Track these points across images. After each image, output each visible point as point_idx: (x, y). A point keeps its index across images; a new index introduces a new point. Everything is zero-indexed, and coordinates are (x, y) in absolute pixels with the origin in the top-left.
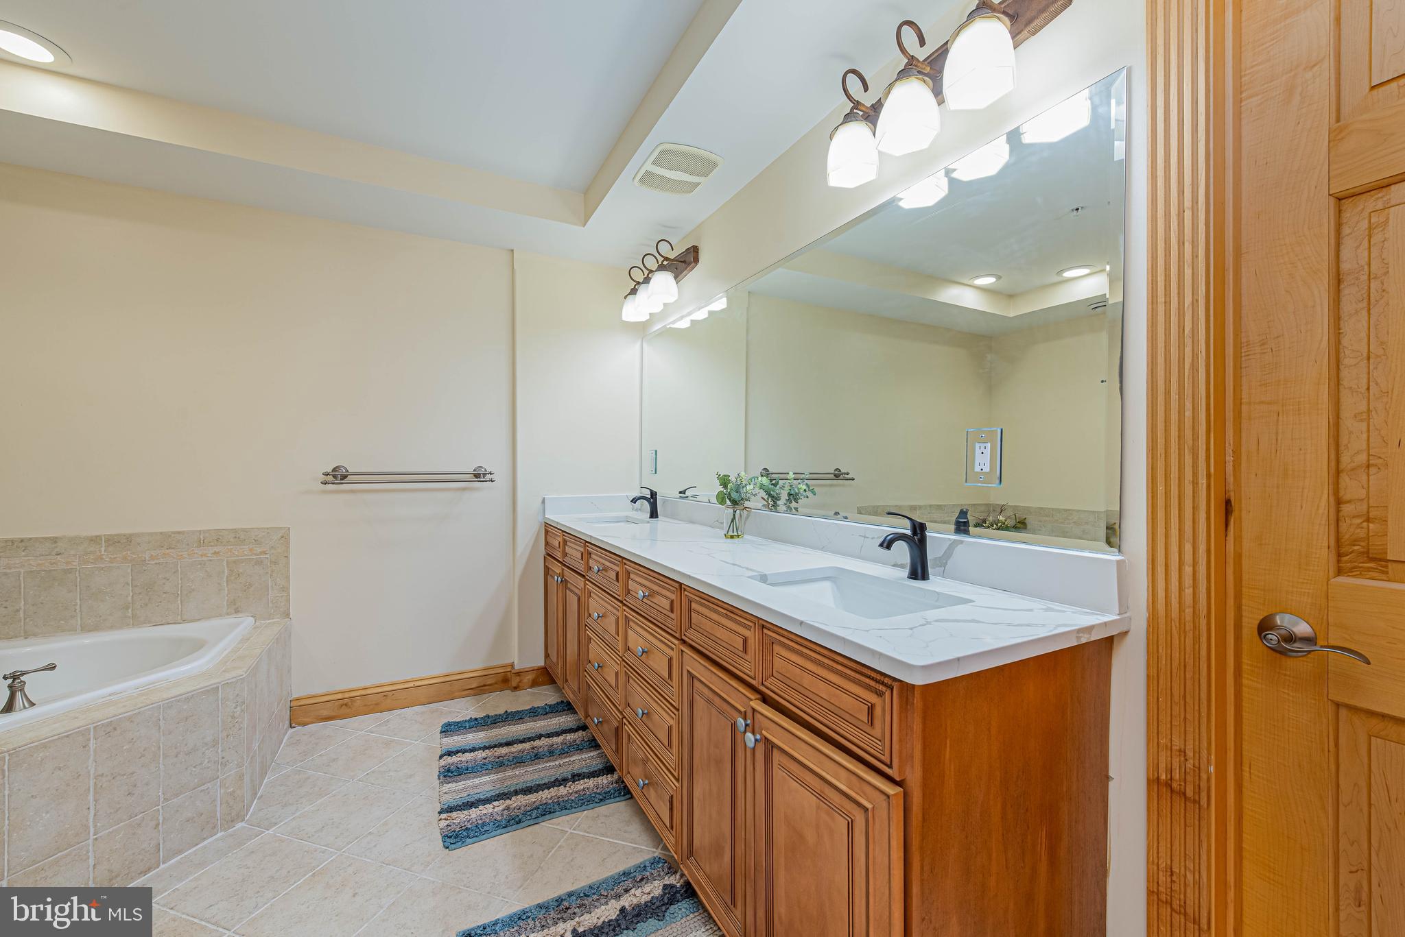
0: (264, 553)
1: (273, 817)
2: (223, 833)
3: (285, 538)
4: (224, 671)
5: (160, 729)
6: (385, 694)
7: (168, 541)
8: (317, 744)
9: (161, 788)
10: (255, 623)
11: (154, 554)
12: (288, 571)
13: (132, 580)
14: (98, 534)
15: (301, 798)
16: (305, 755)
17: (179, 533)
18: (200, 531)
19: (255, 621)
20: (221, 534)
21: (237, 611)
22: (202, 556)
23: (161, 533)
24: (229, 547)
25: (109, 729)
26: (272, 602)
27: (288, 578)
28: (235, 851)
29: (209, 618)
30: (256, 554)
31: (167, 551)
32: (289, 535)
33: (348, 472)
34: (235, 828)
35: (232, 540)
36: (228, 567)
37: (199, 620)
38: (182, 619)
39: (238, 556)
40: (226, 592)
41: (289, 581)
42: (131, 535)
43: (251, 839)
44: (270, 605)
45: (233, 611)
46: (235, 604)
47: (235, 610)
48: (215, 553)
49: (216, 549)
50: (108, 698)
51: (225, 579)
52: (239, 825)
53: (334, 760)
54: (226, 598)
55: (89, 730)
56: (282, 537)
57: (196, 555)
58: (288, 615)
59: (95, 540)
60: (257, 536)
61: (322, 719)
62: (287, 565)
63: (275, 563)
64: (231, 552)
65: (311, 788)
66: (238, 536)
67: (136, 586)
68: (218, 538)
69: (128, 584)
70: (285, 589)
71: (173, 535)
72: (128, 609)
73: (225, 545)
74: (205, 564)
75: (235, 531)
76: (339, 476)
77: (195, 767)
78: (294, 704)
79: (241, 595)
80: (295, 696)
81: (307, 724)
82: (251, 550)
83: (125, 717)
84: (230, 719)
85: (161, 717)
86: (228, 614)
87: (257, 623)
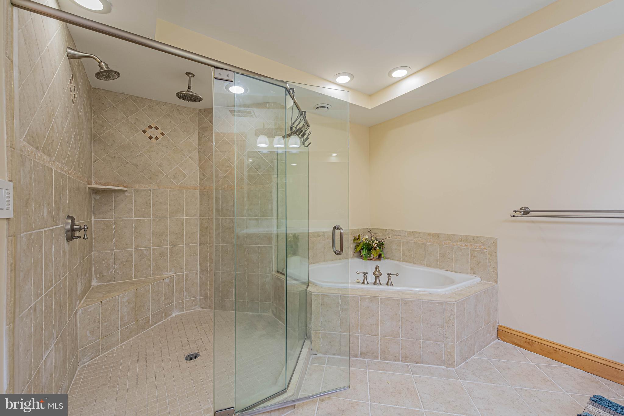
0: (485, 249)
1: (466, 375)
2: (445, 367)
3: (495, 243)
4: (449, 297)
5: (421, 310)
6: (556, 350)
7: (450, 238)
8: (505, 354)
9: (422, 334)
10: (481, 281)
11: (445, 242)
12: (497, 260)
13: (439, 251)
14: (430, 232)
15: (482, 376)
16: (497, 357)
17: (453, 235)
18: (460, 235)
19: (481, 280)
20: (468, 237)
21: (474, 273)
22: (461, 246)
23: (447, 234)
24: (471, 244)
25: (405, 302)
26: (489, 273)
27: (496, 263)
28: (444, 378)
29: (464, 273)
30: (482, 249)
31: (449, 242)
32: (497, 241)
33: (529, 210)
34: (450, 369)
35: (472, 240)
36: (470, 252)
37: (460, 273)
38: (454, 271)
39: (474, 248)
40: (470, 264)
41: (497, 265)
42: (439, 234)
43: (452, 378)
44: (488, 275)
45: (473, 273)
46: (473, 270)
47: (473, 272)
48: (466, 245)
49: (466, 244)
50: (410, 291)
51: (469, 258)
52: (452, 369)
53: (508, 368)
54: (470, 266)
55: (399, 300)
56: (494, 242)
57: (459, 245)
58: (496, 282)
59: (429, 234)
60: (482, 240)
61: (514, 343)
62: (496, 256)
63: (490, 254)
64: (472, 246)
65: (489, 375)
66: (474, 240)
67: (440, 253)
68: (466, 239)
69: (438, 252)
70: (495, 269)
71: (451, 236)
72: (438, 262)
73: (469, 243)
74: (462, 249)
75: (473, 237)
76: (525, 212)
77: (434, 332)
78: (499, 328)
79: (475, 266)
80: (500, 324)
81: (506, 342)
82: (480, 246)
83: (410, 300)
84: (448, 319)
85: (422, 306)
86: (470, 274)
87: (482, 282)
